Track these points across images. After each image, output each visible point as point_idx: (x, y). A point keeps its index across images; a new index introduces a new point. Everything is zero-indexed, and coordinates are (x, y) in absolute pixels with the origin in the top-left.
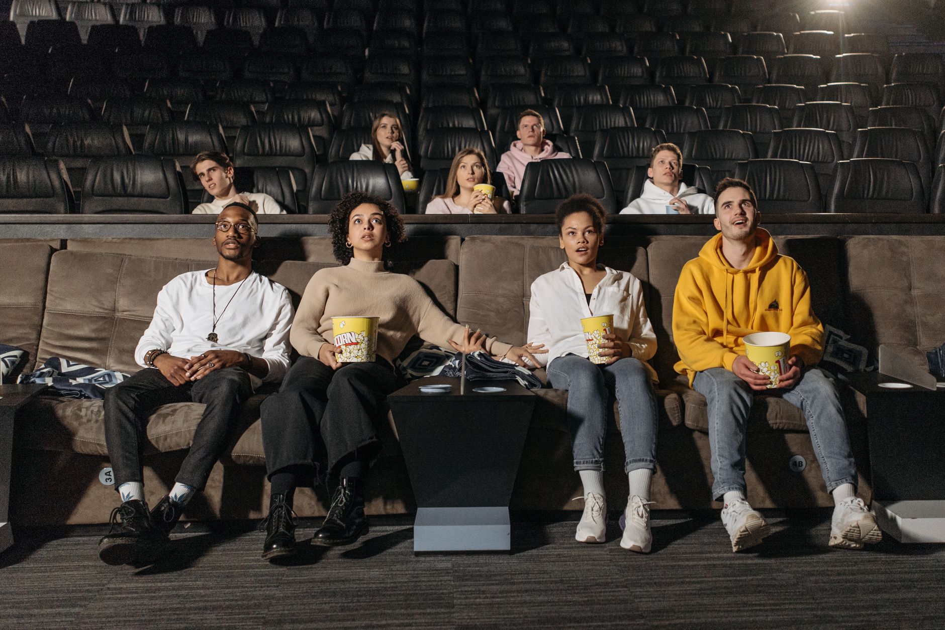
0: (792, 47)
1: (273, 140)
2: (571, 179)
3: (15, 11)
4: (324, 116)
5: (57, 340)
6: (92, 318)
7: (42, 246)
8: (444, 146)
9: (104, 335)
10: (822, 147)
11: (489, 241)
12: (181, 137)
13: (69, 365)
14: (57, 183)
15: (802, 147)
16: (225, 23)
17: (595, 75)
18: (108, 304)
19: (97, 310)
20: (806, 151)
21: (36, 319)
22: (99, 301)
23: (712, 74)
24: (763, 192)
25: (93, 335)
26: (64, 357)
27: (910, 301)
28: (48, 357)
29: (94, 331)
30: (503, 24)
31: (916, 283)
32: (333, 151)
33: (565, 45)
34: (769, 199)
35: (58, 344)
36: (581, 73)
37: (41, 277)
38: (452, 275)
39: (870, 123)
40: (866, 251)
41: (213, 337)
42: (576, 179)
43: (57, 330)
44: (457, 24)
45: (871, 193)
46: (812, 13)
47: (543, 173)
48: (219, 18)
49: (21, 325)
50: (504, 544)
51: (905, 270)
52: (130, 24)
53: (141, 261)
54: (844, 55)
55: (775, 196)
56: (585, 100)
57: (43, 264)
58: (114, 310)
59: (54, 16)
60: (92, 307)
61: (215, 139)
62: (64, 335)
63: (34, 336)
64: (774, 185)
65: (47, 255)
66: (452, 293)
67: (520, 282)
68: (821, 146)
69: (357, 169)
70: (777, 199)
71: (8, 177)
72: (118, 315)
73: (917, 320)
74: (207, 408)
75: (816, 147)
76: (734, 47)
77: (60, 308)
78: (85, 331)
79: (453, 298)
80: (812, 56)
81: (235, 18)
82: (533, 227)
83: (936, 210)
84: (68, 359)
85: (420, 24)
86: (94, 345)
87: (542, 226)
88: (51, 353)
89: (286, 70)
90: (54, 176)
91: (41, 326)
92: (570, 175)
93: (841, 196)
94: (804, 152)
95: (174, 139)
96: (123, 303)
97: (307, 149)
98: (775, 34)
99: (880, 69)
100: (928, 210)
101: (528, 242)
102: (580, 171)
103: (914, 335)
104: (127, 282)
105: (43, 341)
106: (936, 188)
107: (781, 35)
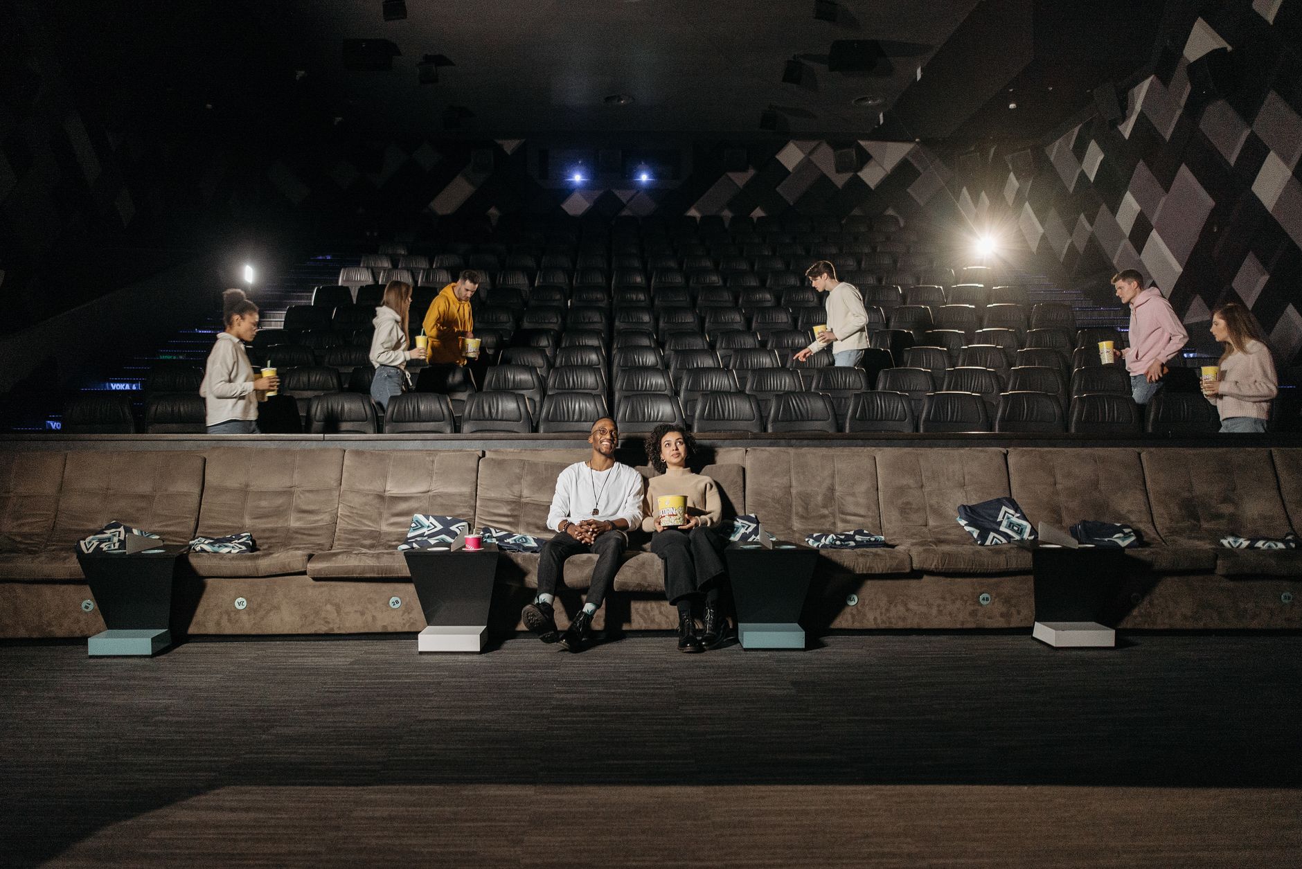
0: (950, 298)
1: (575, 378)
2: (805, 407)
3: (343, 277)
4: (600, 358)
5: (487, 516)
6: (508, 502)
7: (473, 454)
8: (700, 381)
9: (515, 513)
10: (985, 381)
11: (765, 450)
12: (510, 376)
13: (496, 532)
14: (446, 412)
15: (969, 382)
16: (497, 282)
17: (795, 320)
18: (517, 493)
19: (511, 497)
20: (973, 384)
21: (473, 502)
22: (511, 491)
23: (888, 319)
24: (945, 415)
25: (509, 513)
26: (492, 527)
27: (1056, 493)
28: (483, 527)
29: (509, 510)
30: (715, 279)
31: (1059, 478)
32: (619, 385)
33: (768, 296)
34: (950, 421)
35: (488, 519)
36: (785, 320)
37: (475, 475)
38: (741, 473)
39: (1018, 362)
40: (1023, 459)
41: (596, 512)
42: (809, 406)
43: (487, 510)
44: (678, 279)
45: (1025, 417)
46: (965, 269)
47: (784, 403)
48: (493, 279)
49: (464, 506)
50: (801, 644)
51: (1051, 472)
52: (426, 285)
53: (536, 464)
54: (994, 305)
55: (954, 419)
56: (792, 343)
57: (475, 466)
58: (521, 497)
59: (370, 281)
60: (508, 495)
61: (534, 377)
62: (491, 513)
63: (472, 513)
64: (954, 412)
65: (476, 461)
66: (742, 486)
67: (788, 477)
68: (983, 381)
69: (651, 400)
70: (956, 422)
71: (414, 408)
72: (523, 500)
73: (1061, 505)
74: (600, 557)
75: (980, 382)
76: (904, 297)
77: (488, 495)
78: (504, 510)
79: (742, 489)
80: (968, 305)
81: (504, 278)
82: (793, 442)
83: (1073, 430)
84: (495, 528)
85: (648, 280)
86: (511, 519)
87: (799, 441)
88: (484, 525)
89: (555, 320)
90: (444, 407)
91: (476, 506)
92: (804, 404)
93: (1002, 419)
94: (971, 384)
95: (506, 379)
96: (526, 493)
97: (600, 384)
98: (936, 287)
99: (1022, 317)
100: (1067, 429)
101: (792, 451)
102: (811, 400)
103: (1060, 516)
104: (529, 478)
105: (478, 517)
106: (1073, 413)
107: (941, 287)
